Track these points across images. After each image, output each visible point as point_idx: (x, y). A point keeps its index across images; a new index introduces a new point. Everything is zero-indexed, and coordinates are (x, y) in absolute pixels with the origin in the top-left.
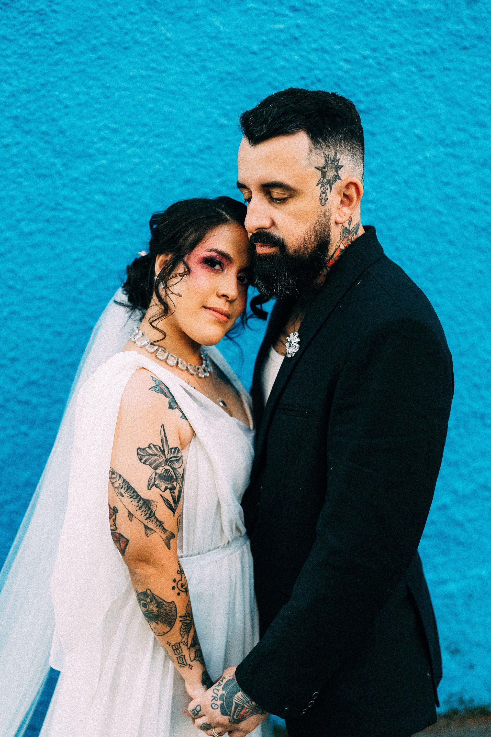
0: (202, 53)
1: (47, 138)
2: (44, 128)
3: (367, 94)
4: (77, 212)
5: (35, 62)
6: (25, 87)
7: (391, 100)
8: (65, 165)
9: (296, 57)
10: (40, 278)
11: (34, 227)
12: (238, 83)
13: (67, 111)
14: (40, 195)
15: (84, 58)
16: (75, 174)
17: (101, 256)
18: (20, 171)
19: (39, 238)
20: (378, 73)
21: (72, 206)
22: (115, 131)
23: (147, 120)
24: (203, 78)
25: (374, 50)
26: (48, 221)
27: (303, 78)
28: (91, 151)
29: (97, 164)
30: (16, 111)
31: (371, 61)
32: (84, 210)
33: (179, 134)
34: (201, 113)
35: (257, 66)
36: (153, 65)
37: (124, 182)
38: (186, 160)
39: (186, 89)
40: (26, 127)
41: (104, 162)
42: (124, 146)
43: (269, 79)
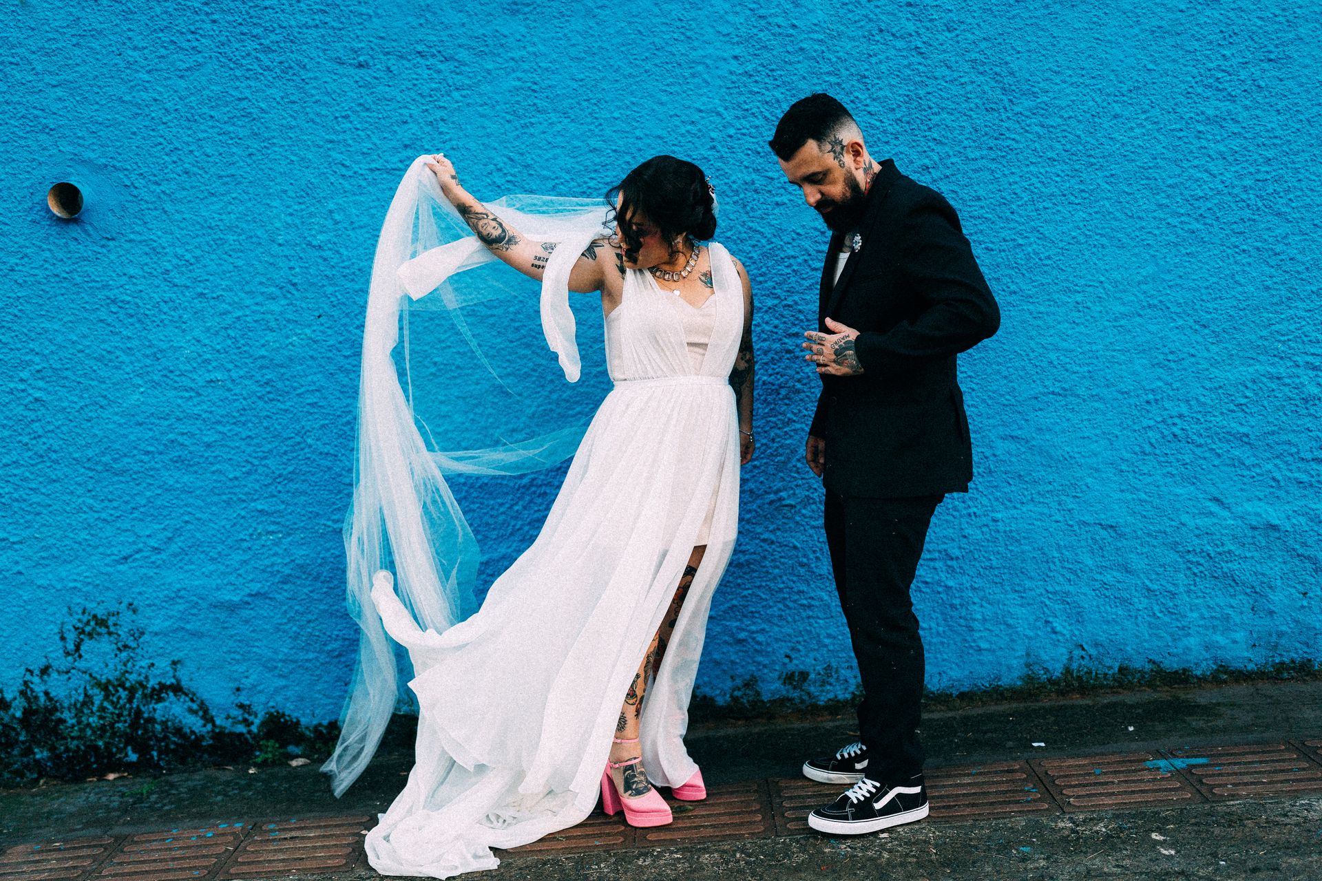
0: (1137, 11)
1: (998, 78)
2: (998, 70)
3: (1276, 46)
4: (1017, 142)
5: (995, 17)
6: (985, 36)
7: (1297, 51)
8: (1011, 101)
9: (1217, 15)
10: (979, 199)
11: (977, 154)
12: (1166, 35)
13: (1018, 56)
14: (986, 126)
15: (1038, 14)
16: (1017, 109)
17: (1034, 180)
18: (972, 105)
19: (981, 163)
20: (1287, 29)
21: (1013, 136)
22: (1057, 73)
23: (1085, 65)
24: (1136, 30)
25: (1284, 10)
26: (991, 148)
27: (1222, 32)
28: (1035, 90)
29: (1039, 101)
30: (974, 56)
31: (1281, 19)
32: (1023, 140)
33: (1112, 77)
34: (1133, 59)
35: (1183, 21)
36: (1095, 19)
37: (1061, 117)
38: (1116, 98)
39: (1121, 40)
40: (981, 69)
41: (1045, 99)
42: (1064, 86)
43: (1193, 32)
